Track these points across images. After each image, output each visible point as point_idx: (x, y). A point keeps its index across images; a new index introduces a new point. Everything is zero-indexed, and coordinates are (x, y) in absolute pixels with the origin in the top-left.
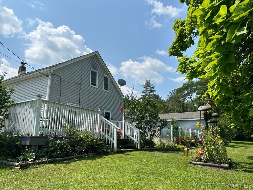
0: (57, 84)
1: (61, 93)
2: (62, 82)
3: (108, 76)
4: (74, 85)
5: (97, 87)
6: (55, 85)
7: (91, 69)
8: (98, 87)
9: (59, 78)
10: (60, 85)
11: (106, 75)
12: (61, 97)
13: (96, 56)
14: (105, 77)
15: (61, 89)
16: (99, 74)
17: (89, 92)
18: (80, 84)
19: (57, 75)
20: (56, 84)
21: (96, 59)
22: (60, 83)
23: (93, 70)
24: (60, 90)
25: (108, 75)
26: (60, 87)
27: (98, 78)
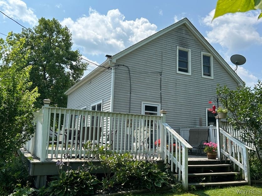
0: (125, 78)
1: (131, 89)
2: (131, 74)
3: (210, 54)
4: (151, 76)
5: (190, 74)
6: (122, 80)
7: (178, 47)
8: (192, 74)
9: (127, 69)
10: (129, 78)
11: (204, 53)
12: (132, 95)
13: (185, 26)
14: (205, 57)
15: (131, 85)
16: (192, 53)
17: (176, 83)
18: (161, 74)
19: (124, 65)
20: (123, 78)
21: (185, 30)
22: (129, 76)
23: (182, 49)
24: (129, 85)
25: (209, 52)
26: (129, 81)
27: (190, 60)
